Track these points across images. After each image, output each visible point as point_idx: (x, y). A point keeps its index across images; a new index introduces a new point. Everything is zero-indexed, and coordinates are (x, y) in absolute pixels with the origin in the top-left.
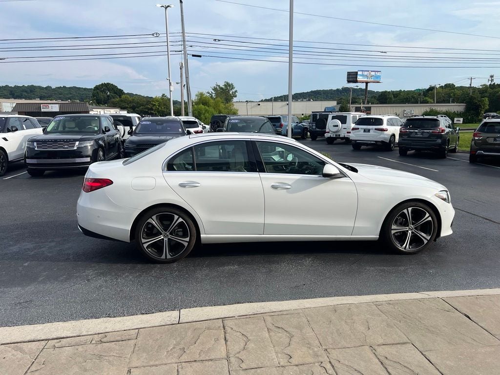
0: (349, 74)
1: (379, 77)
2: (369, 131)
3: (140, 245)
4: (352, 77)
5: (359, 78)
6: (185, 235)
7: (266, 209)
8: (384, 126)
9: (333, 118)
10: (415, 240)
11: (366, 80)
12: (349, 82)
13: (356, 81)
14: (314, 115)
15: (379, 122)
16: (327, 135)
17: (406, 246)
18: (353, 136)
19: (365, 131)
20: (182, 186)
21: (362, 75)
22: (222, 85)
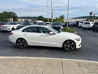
0: (90, 13)
1: (97, 13)
2: (87, 25)
3: (17, 45)
4: (91, 13)
5: (93, 14)
6: (25, 44)
7: (39, 40)
8: (90, 24)
9: (80, 22)
10: (70, 48)
11: (94, 14)
12: (90, 14)
13: (92, 14)
14: (77, 22)
15: (89, 23)
16: (79, 26)
17: (68, 49)
18: (83, 26)
19: (86, 25)
20: (24, 35)
21: (93, 13)
22: (61, 16)
